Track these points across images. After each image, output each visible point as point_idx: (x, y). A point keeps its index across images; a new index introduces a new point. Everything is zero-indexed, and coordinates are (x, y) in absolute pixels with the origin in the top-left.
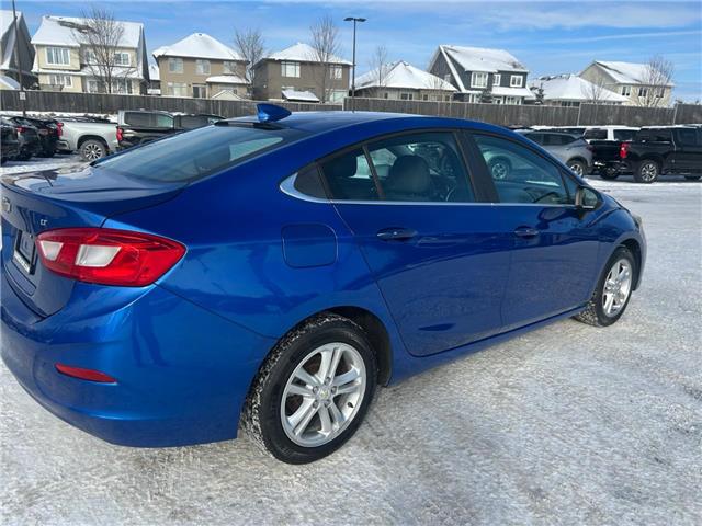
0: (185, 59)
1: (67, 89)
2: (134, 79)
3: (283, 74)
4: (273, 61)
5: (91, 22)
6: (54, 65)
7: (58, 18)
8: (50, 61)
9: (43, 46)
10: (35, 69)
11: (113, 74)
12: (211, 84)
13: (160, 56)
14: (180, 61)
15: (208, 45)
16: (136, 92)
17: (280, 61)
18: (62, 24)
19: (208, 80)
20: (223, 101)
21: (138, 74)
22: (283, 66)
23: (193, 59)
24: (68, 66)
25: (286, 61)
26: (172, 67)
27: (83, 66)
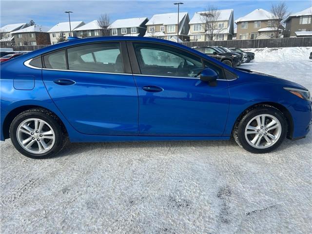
0: (249, 22)
1: (199, 40)
2: (225, 34)
3: (300, 23)
4: (295, 17)
5: (207, 12)
6: (196, 31)
7: (200, 13)
8: (195, 30)
9: (193, 24)
10: (189, 34)
11: (214, 33)
12: (260, 32)
13: (238, 22)
14: (247, 23)
15: (261, 13)
16: (226, 39)
17: (299, 17)
18: (201, 14)
19: (259, 30)
20: (260, 40)
21: (227, 31)
22: (301, 19)
23: (253, 22)
24: (201, 31)
25: (303, 16)
26: (243, 26)
27: (206, 31)
